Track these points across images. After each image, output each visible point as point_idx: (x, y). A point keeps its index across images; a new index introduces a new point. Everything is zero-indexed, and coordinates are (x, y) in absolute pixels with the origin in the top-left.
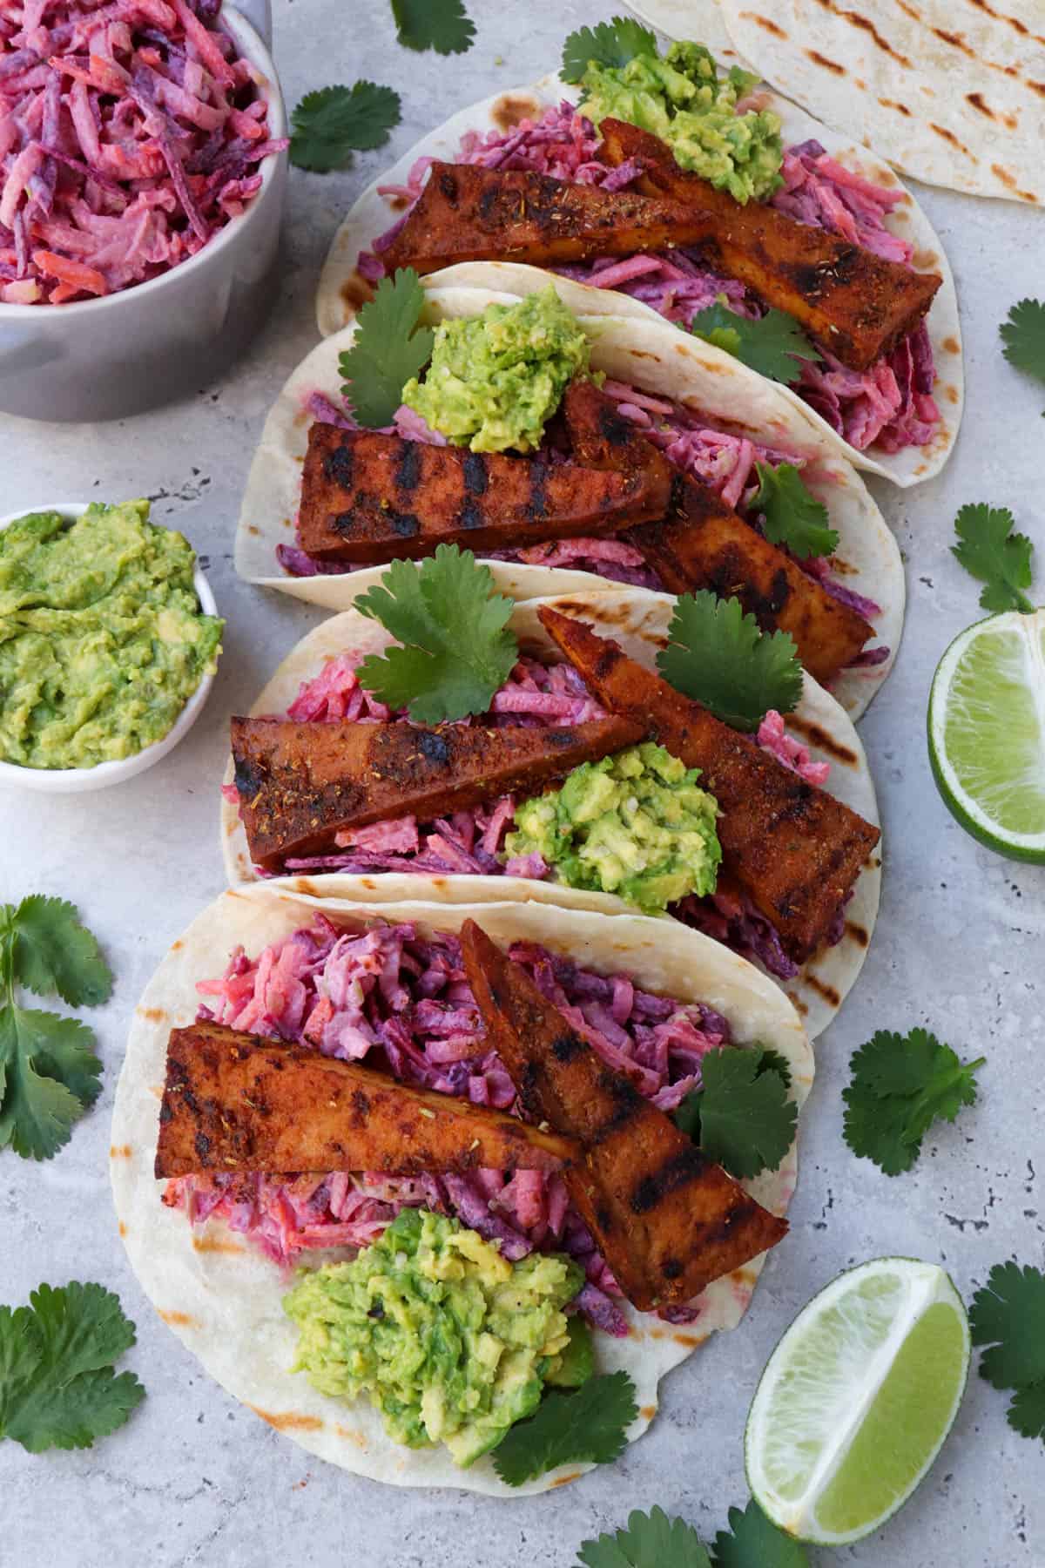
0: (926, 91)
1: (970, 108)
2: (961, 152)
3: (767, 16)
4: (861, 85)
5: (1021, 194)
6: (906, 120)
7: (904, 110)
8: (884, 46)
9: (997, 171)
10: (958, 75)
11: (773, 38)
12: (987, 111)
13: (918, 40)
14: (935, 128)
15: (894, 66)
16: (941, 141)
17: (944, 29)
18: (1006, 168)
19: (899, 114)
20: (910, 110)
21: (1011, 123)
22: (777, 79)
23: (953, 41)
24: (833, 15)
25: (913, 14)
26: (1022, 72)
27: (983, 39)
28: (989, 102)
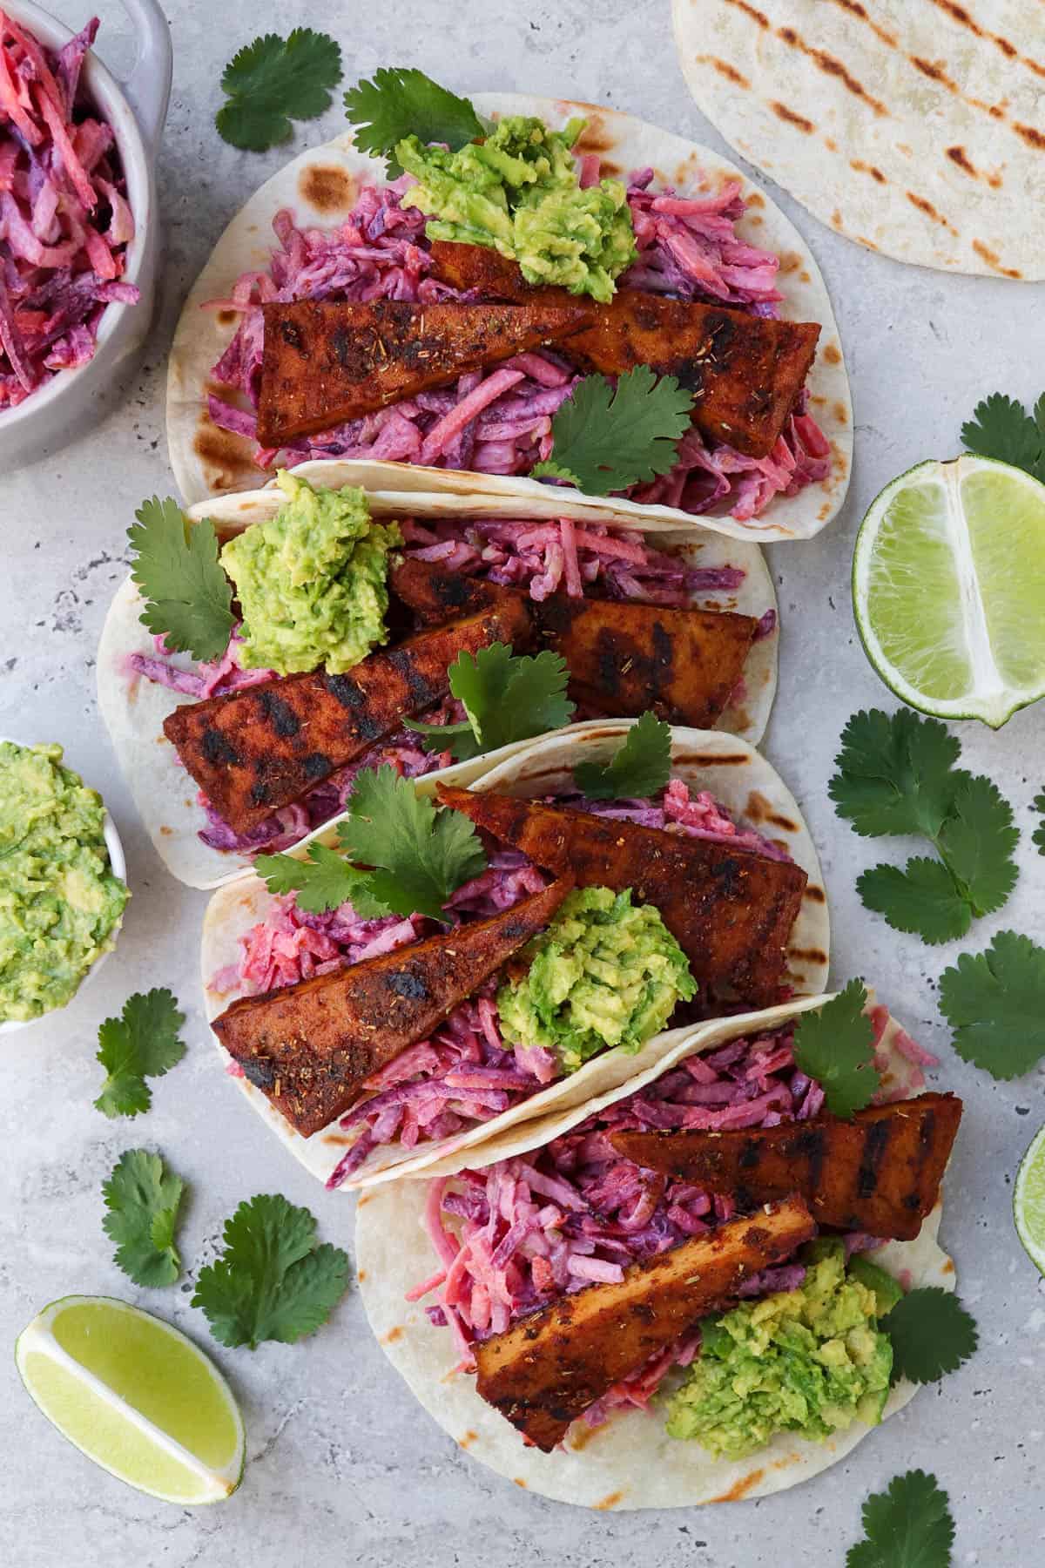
0: (905, 149)
1: (951, 164)
2: (939, 224)
3: (728, 60)
4: (831, 146)
5: (1004, 272)
6: (881, 189)
7: (878, 176)
8: (855, 88)
9: (979, 248)
10: (938, 120)
11: (733, 87)
12: (968, 167)
13: (896, 76)
14: (912, 197)
15: (868, 113)
16: (919, 213)
17: (923, 57)
18: (988, 244)
19: (873, 182)
20: (884, 175)
21: (995, 183)
22: (739, 141)
23: (932, 72)
24: (800, 53)
25: (889, 40)
26: (1007, 111)
27: (966, 66)
28: (971, 157)
